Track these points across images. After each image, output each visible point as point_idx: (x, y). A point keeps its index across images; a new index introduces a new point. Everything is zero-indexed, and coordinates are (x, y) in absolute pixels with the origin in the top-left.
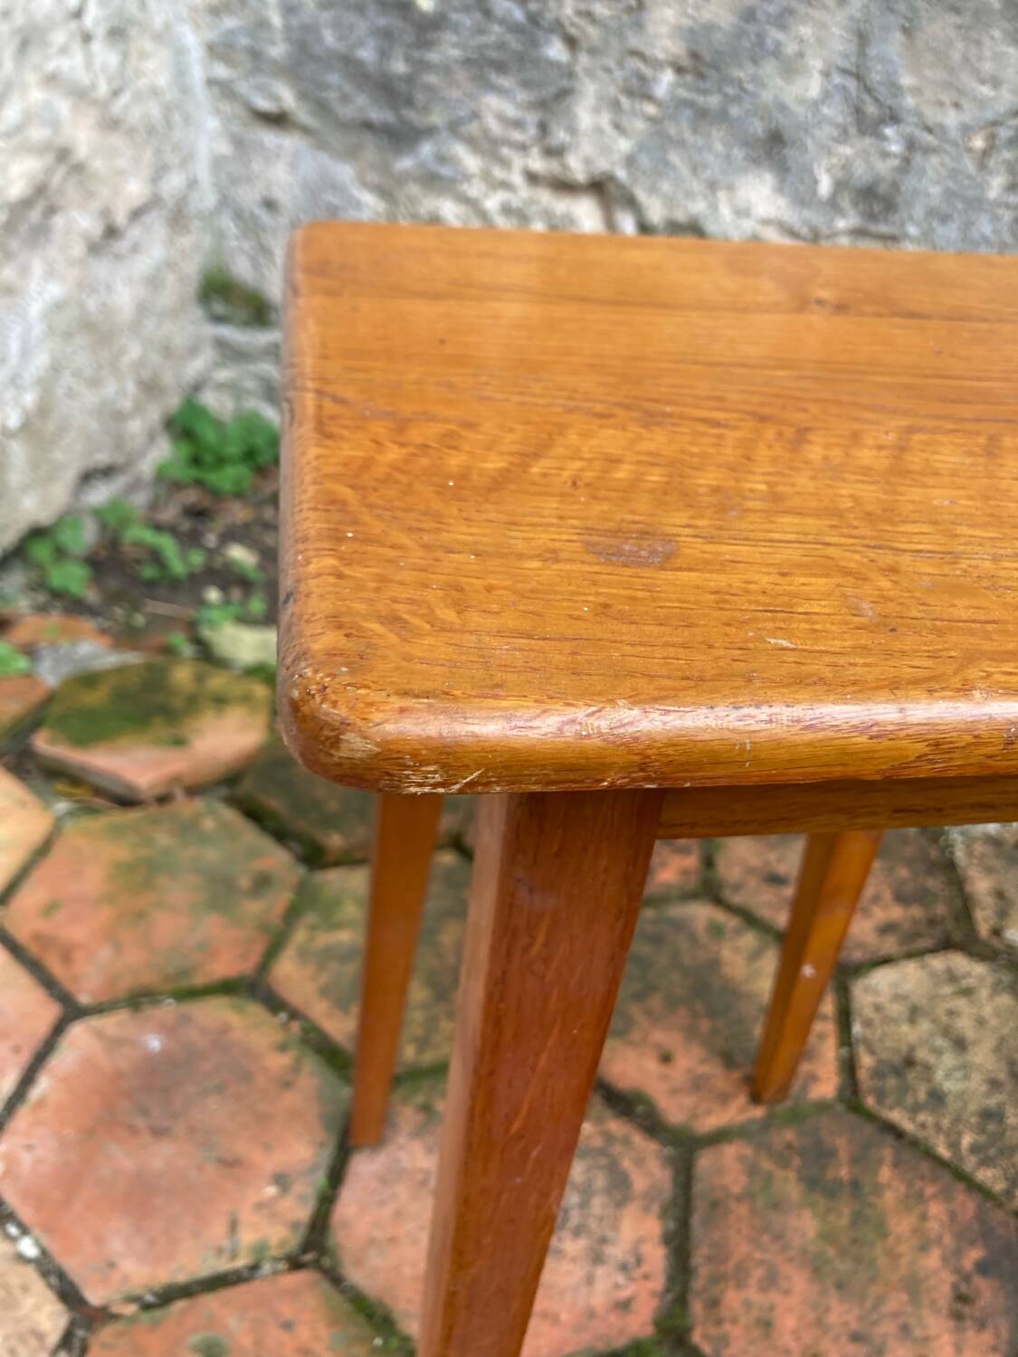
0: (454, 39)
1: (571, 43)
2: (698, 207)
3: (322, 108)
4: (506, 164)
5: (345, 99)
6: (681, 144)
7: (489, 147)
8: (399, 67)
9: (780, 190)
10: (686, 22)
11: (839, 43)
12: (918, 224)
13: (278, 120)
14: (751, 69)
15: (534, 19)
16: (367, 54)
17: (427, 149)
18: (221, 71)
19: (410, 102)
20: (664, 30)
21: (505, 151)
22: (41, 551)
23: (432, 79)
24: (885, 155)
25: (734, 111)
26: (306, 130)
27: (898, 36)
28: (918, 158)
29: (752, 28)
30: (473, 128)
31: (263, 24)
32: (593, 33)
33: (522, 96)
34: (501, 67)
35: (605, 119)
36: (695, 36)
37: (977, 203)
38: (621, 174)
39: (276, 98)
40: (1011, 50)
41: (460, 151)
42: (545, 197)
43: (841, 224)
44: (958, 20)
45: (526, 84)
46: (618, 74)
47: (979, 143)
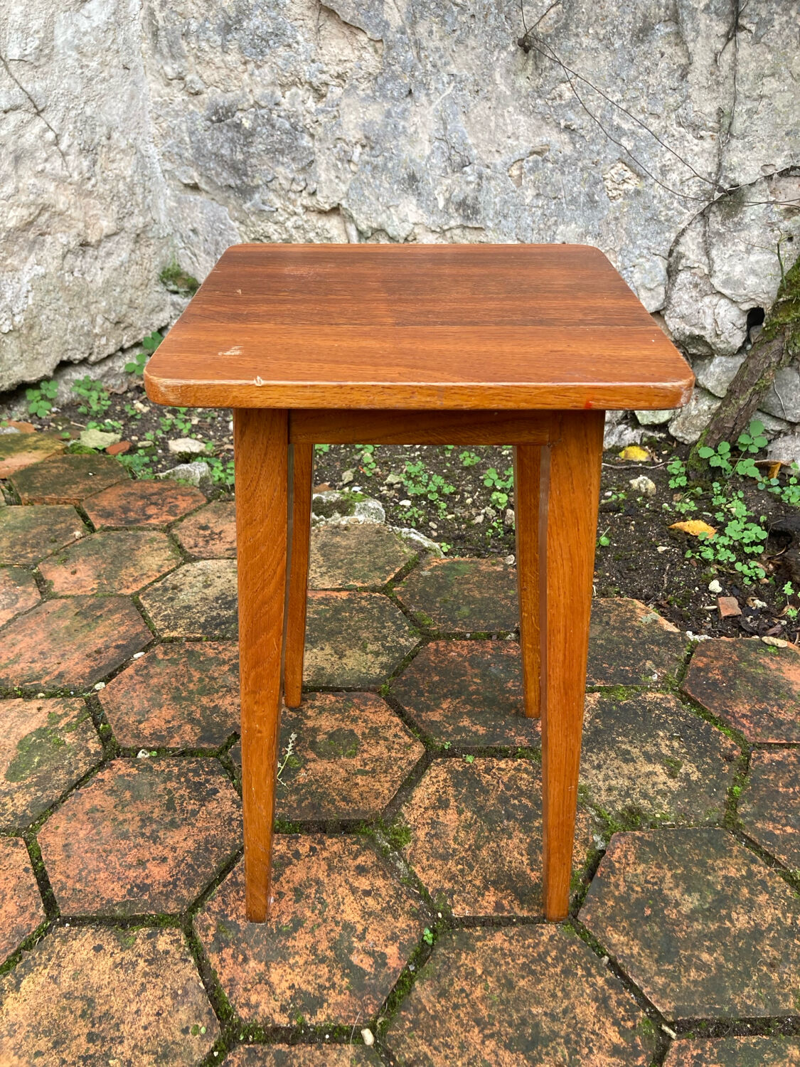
0: (260, 140)
1: (312, 136)
2: (382, 218)
3: (210, 180)
4: (293, 202)
5: (218, 175)
6: (369, 184)
7: (284, 194)
8: (240, 157)
9: (419, 206)
10: (361, 121)
11: (433, 125)
12: (492, 220)
13: (195, 188)
14: (395, 143)
15: (294, 127)
16: (225, 151)
17: (257, 196)
18: (168, 166)
19: (246, 175)
20: (351, 126)
21: (292, 195)
22: (32, 395)
23: (254, 161)
24: (468, 183)
25: (390, 165)
26: (207, 192)
27: (462, 118)
28: (484, 182)
29: (390, 121)
30: (275, 185)
31: (181, 141)
32: (320, 130)
33: (294, 166)
34: (282, 152)
35: (333, 174)
36: (366, 126)
37: (520, 206)
38: (344, 203)
39: (191, 178)
40: (521, 117)
41: (272, 196)
42: (313, 217)
43: (453, 223)
44: (489, 104)
45: (293, 159)
46: (335, 150)
47: (515, 172)
